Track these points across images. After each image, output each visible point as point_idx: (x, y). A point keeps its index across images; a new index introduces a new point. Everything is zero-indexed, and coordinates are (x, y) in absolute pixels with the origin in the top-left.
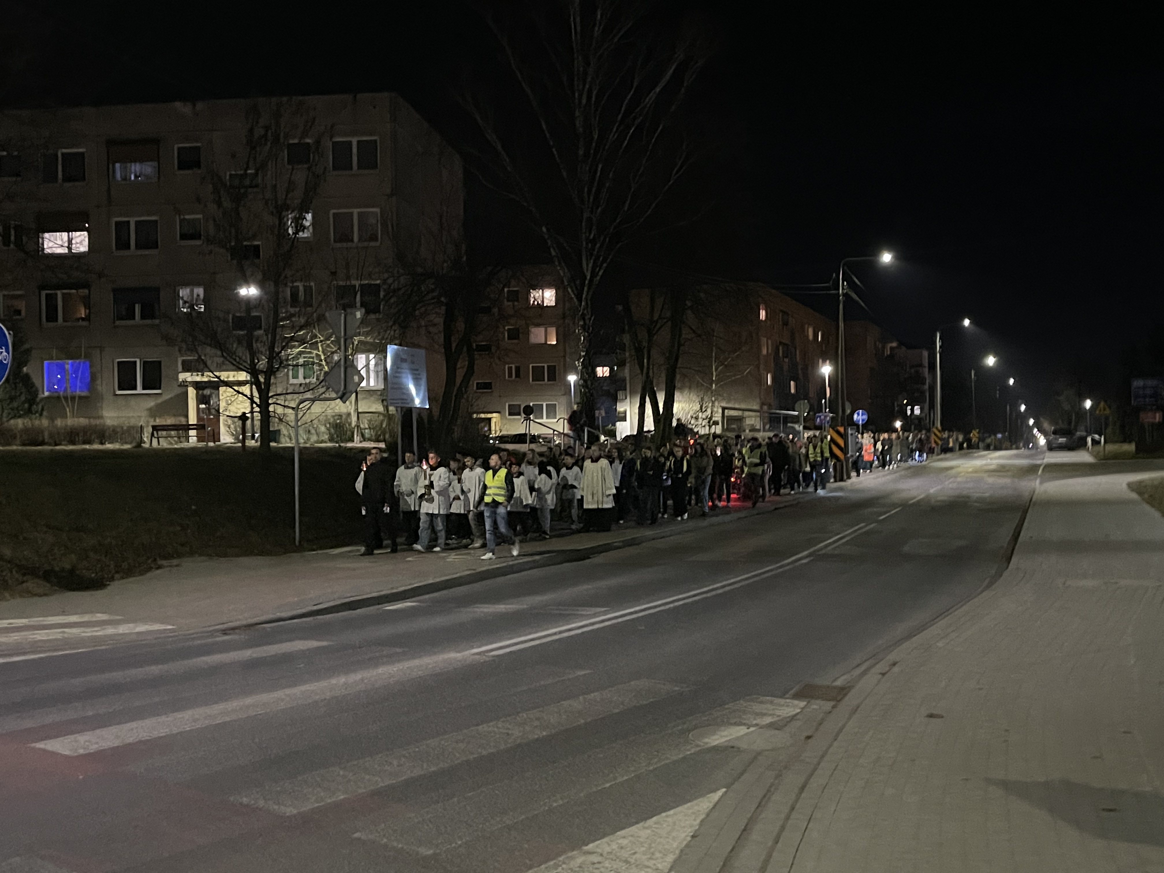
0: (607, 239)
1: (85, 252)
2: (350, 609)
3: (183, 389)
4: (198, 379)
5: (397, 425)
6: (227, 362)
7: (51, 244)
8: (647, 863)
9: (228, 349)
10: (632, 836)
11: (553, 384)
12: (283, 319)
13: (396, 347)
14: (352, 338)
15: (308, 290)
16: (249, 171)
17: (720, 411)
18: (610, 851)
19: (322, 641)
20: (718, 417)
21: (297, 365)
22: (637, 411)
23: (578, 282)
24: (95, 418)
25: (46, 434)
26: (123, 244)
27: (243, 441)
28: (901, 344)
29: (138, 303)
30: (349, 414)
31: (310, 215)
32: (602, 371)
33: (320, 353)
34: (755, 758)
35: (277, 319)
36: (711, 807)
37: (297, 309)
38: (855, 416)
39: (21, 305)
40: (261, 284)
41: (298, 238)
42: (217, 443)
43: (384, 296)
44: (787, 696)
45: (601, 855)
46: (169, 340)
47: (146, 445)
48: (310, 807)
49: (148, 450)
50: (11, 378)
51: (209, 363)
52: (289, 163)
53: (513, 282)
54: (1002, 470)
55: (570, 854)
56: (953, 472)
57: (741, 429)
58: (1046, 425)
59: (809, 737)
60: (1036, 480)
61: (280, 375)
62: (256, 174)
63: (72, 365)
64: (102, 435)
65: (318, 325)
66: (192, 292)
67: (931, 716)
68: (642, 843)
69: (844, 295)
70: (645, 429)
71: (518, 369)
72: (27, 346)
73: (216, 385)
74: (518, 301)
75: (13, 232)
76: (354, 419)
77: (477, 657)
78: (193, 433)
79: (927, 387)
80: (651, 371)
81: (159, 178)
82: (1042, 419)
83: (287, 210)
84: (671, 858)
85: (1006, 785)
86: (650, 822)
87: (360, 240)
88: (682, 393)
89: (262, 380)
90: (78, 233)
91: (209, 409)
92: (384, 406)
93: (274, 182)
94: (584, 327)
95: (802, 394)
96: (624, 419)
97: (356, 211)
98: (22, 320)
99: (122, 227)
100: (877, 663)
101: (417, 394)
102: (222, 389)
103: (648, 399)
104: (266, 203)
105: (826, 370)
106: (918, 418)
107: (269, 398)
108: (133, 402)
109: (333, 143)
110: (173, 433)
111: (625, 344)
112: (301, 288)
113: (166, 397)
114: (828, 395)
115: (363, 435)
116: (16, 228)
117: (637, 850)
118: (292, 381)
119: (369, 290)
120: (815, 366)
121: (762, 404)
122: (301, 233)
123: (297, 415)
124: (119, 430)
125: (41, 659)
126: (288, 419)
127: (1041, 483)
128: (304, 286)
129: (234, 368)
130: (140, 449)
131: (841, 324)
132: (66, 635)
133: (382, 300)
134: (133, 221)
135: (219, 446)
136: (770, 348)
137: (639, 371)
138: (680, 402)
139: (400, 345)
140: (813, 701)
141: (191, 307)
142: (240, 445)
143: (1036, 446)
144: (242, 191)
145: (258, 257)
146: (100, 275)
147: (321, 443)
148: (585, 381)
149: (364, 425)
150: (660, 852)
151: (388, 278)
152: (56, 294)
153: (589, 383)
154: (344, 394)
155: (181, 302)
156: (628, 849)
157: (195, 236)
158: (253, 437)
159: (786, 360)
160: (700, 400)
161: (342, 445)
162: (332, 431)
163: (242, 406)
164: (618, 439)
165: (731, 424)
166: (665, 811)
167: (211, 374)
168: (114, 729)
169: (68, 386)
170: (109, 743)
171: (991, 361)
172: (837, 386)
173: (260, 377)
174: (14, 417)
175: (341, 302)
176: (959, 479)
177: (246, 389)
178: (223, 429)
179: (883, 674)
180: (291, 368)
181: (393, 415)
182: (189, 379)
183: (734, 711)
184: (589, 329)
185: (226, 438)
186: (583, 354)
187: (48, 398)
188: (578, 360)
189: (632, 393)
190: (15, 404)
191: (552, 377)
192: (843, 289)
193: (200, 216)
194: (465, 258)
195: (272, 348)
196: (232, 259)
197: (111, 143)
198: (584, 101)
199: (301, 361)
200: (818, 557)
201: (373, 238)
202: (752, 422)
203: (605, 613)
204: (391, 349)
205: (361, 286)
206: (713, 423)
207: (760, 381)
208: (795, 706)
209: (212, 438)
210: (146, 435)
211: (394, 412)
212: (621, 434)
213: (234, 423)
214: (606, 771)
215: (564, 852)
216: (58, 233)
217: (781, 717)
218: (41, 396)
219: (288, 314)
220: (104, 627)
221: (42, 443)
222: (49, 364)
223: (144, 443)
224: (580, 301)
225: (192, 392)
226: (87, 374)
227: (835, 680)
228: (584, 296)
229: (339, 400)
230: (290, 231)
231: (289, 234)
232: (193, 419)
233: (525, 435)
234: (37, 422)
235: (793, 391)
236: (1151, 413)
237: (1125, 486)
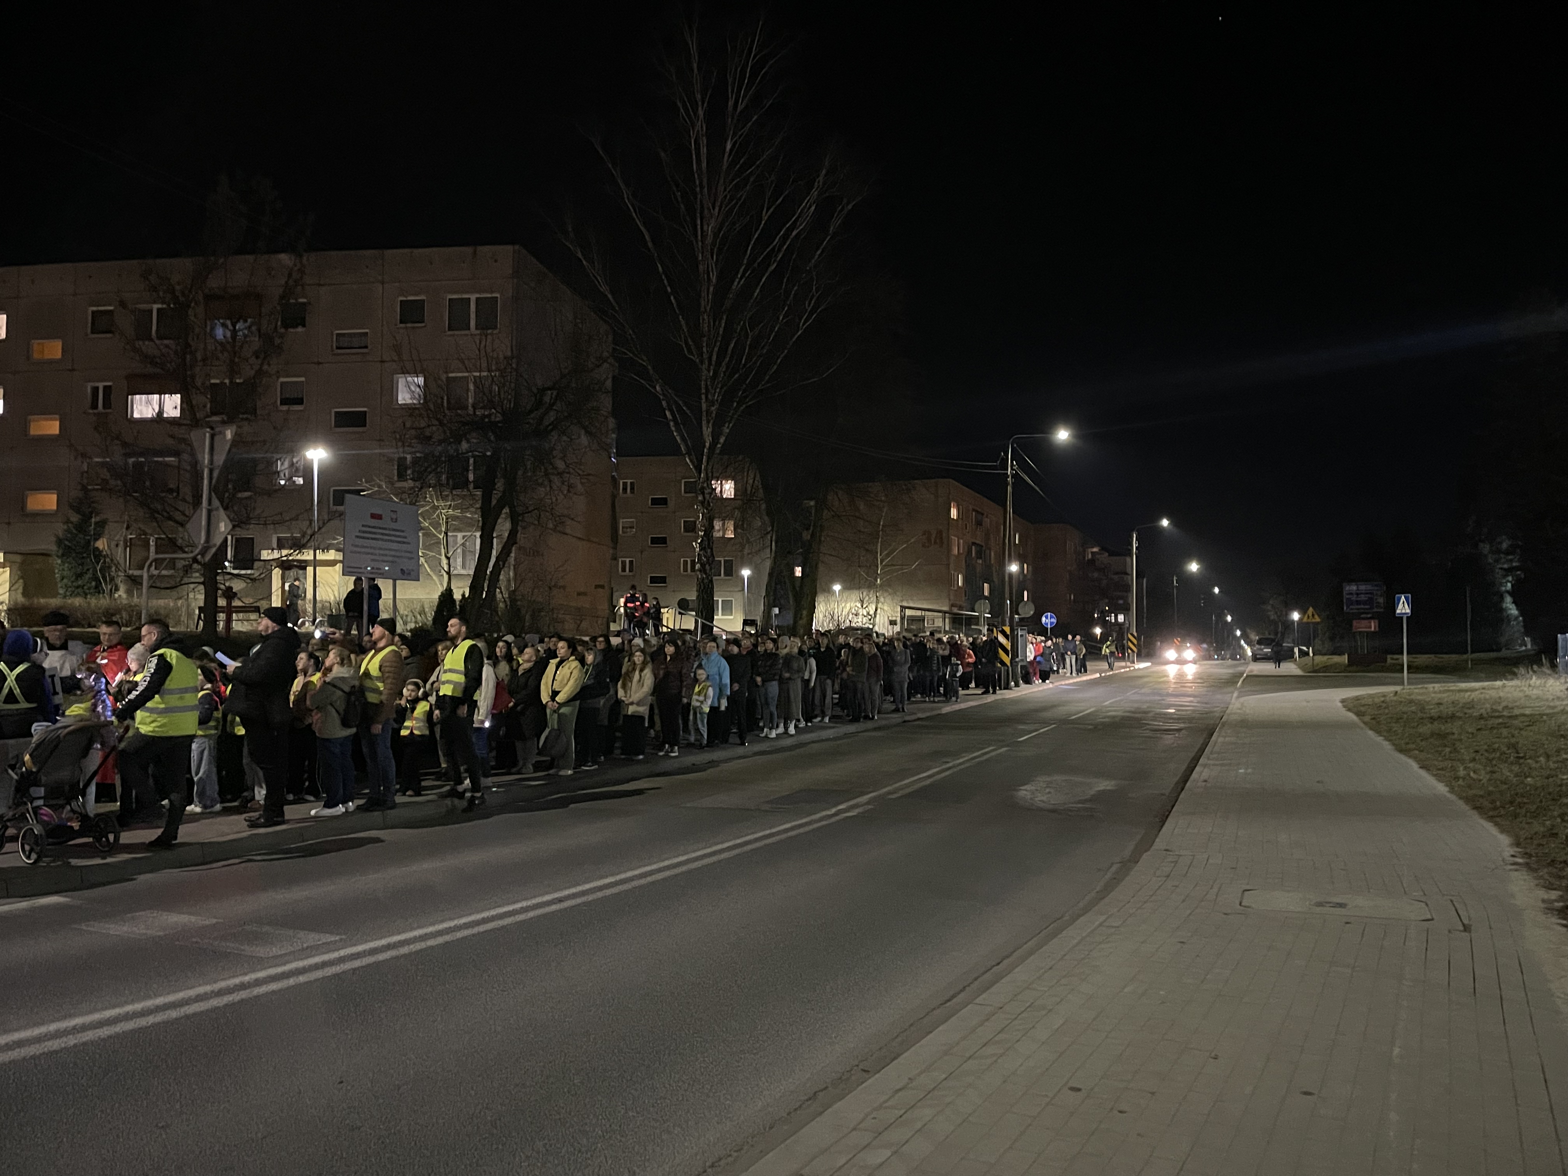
1: (176, 417)
3: (267, 569)
4: (287, 558)
7: (141, 407)
11: (730, 580)
17: (899, 610)
20: (896, 616)
26: (218, 409)
28: (1103, 549)
31: (421, 378)
38: (1044, 619)
52: (401, 322)
66: (291, 462)
69: (1014, 476)
71: (693, 563)
73: (305, 566)
75: (101, 393)
81: (259, 337)
82: (1248, 631)
83: (397, 373)
87: (476, 406)
90: (170, 396)
97: (471, 375)
99: (219, 390)
102: (310, 569)
105: (1013, 569)
109: (450, 300)
112: (409, 460)
116: (103, 389)
121: (951, 605)
127: (1237, 697)
128: (412, 457)
129: (323, 546)
136: (961, 548)
141: (290, 478)
145: (364, 425)
152: (144, 462)
157: (297, 402)
159: (980, 561)
165: (912, 625)
171: (1194, 567)
191: (729, 572)
192: (1012, 469)
193: (301, 380)
196: (336, 427)
197: (210, 298)
201: (490, 405)
202: (934, 623)
205: (475, 457)
207: (952, 581)
216: (149, 396)
224: (699, 471)
225: (277, 573)
230: (400, 396)
231: (398, 400)
235: (986, 593)
236: (1366, 622)
237: (1340, 705)
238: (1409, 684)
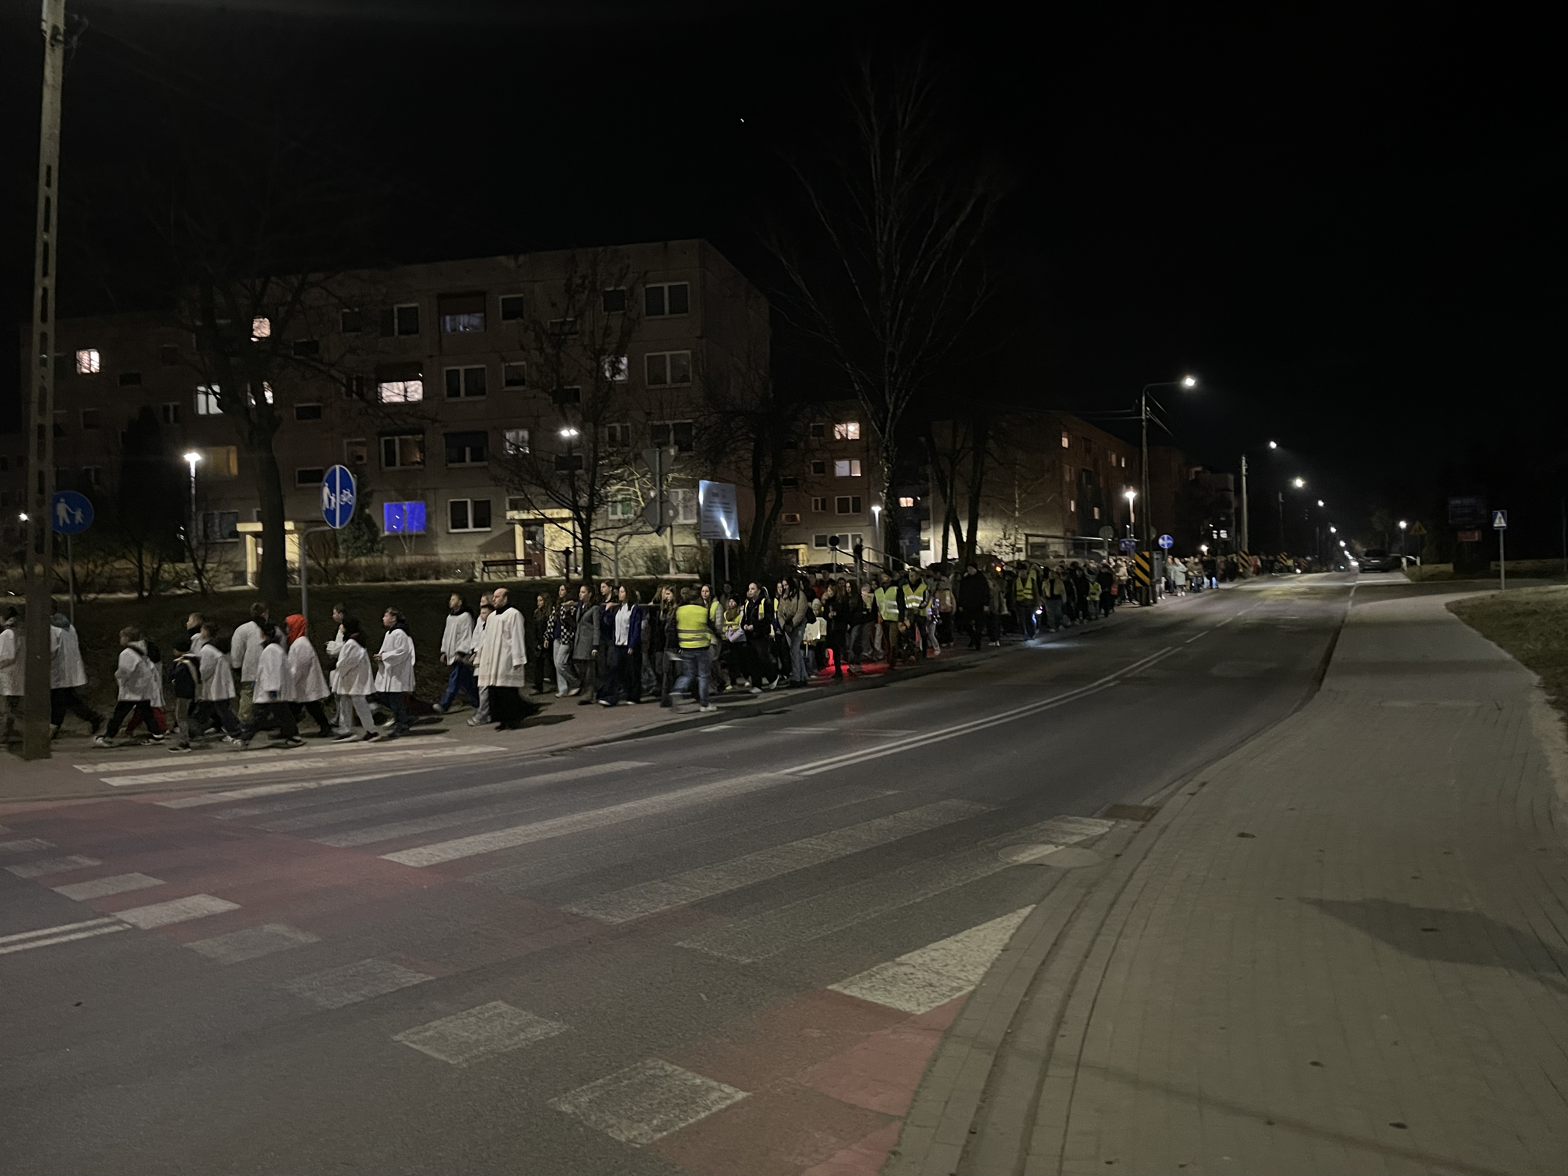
0: (909, 373)
1: (419, 400)
2: (669, 732)
3: (511, 526)
4: (524, 516)
5: (710, 556)
6: (551, 500)
7: (389, 393)
8: (958, 975)
9: (551, 488)
10: (944, 949)
11: (859, 516)
12: (603, 458)
13: (707, 482)
14: (666, 474)
15: (625, 429)
16: (568, 319)
17: (1024, 538)
18: (922, 962)
19: (645, 761)
20: (1021, 544)
21: (616, 502)
22: (941, 540)
23: (881, 416)
24: (429, 555)
25: (387, 571)
26: (454, 392)
27: (567, 575)
28: (1206, 467)
29: (468, 446)
30: (664, 548)
31: (625, 358)
32: (906, 502)
33: (637, 490)
34: (1064, 875)
35: (596, 459)
36: (1021, 922)
37: (615, 449)
38: (1161, 541)
39: (363, 452)
40: (581, 427)
41: (615, 381)
42: (543, 577)
43: (696, 434)
44: (1095, 815)
45: (914, 967)
46: (497, 480)
47: (478, 580)
48: (634, 917)
49: (479, 584)
50: (356, 517)
51: (534, 501)
52: (605, 310)
53: (818, 418)
54: (1313, 592)
55: (883, 965)
56: (1261, 595)
57: (1045, 556)
58: (1358, 548)
59: (1117, 856)
60: (1348, 601)
61: (600, 511)
62: (574, 322)
63: (410, 505)
64: (439, 570)
65: (635, 462)
66: (517, 434)
67: (1242, 835)
68: (953, 956)
69: (1148, 420)
70: (949, 557)
71: (824, 501)
72: (368, 489)
73: (540, 523)
74: (823, 435)
75: (355, 383)
76: (669, 553)
77: (790, 777)
78: (520, 567)
79: (1233, 511)
80: (954, 501)
81: (485, 328)
82: (1354, 542)
83: (604, 354)
84: (982, 970)
85: (1320, 904)
86: (961, 936)
87: (673, 380)
88: (985, 521)
89: (584, 517)
90: (412, 383)
91: (534, 544)
92: (697, 539)
93: (592, 328)
94: (887, 459)
95: (1107, 519)
96: (927, 548)
97: (668, 354)
98: (365, 465)
99: (452, 375)
100: (1185, 784)
101: (728, 526)
102: (546, 526)
103: (951, 528)
104: (585, 348)
105: (1130, 495)
106: (1224, 541)
107: (590, 533)
108: (465, 539)
109: (646, 289)
110: (502, 568)
111: (928, 475)
112: (619, 429)
113: (496, 533)
114: (1133, 520)
115: (678, 567)
116: (357, 379)
117: (949, 962)
118: (611, 517)
119: (682, 429)
120: (1118, 491)
121: (1066, 530)
122: (617, 376)
123: (616, 549)
124: (453, 565)
125: (386, 778)
126: (608, 552)
127: (1353, 604)
128: (622, 427)
129: (557, 505)
130: (473, 584)
131: (1145, 450)
132: (408, 756)
133: (695, 438)
134: (462, 369)
135: (544, 579)
136: (1073, 475)
137: (942, 501)
138: (983, 529)
139: (712, 480)
140: (1121, 821)
141: (517, 449)
142: (564, 578)
143: (1348, 569)
144: (563, 337)
145: (579, 401)
146: (434, 421)
147: (639, 575)
148: (889, 511)
149: (679, 557)
150: (971, 965)
151: (700, 416)
152: (394, 440)
153: (893, 513)
154: (660, 528)
155: (508, 444)
156: (939, 961)
157: (521, 382)
158: (576, 571)
159: (1089, 486)
160: (1003, 527)
161: (659, 577)
162: (650, 564)
163: (565, 541)
164: (923, 566)
165: (1035, 551)
166: (975, 926)
167: (536, 512)
168: (452, 843)
169: (407, 525)
170: (448, 856)
171: (1299, 483)
172: (1141, 511)
173: (581, 513)
174: (356, 556)
175: (656, 441)
176: (1267, 603)
177: (569, 525)
178: (548, 564)
179: (1193, 794)
180: (610, 504)
181: (706, 547)
182: (517, 517)
183: (1042, 830)
184: (892, 460)
185: (551, 572)
186: (887, 485)
187: (387, 537)
188: (882, 492)
189: (936, 523)
190: (359, 544)
191: (857, 509)
192: (1146, 414)
193: (524, 363)
194: (772, 395)
195: (592, 486)
196: (554, 403)
197: (441, 297)
198: (885, 239)
199: (620, 497)
200: (1124, 680)
201: (685, 379)
202: (1056, 549)
203: (912, 735)
204: (703, 484)
205: (674, 425)
206: (1015, 549)
207: (1065, 508)
208: (1103, 825)
209: (538, 572)
210: (478, 569)
211: (708, 546)
212: (925, 561)
213: (558, 557)
214: (917, 887)
215: (877, 963)
216: (395, 384)
217: (1089, 837)
218: (382, 535)
219: (607, 453)
220: (442, 749)
221: (384, 579)
222: (389, 506)
223: (476, 578)
224: (883, 433)
225: (519, 529)
226: (424, 515)
227: (1144, 800)
228: (887, 429)
229: (655, 534)
230: (608, 374)
231: (606, 378)
232: (520, 555)
233: (832, 564)
234: (378, 560)
235: (1097, 517)
236: (1469, 533)
237: (1444, 607)
238: (1506, 587)
